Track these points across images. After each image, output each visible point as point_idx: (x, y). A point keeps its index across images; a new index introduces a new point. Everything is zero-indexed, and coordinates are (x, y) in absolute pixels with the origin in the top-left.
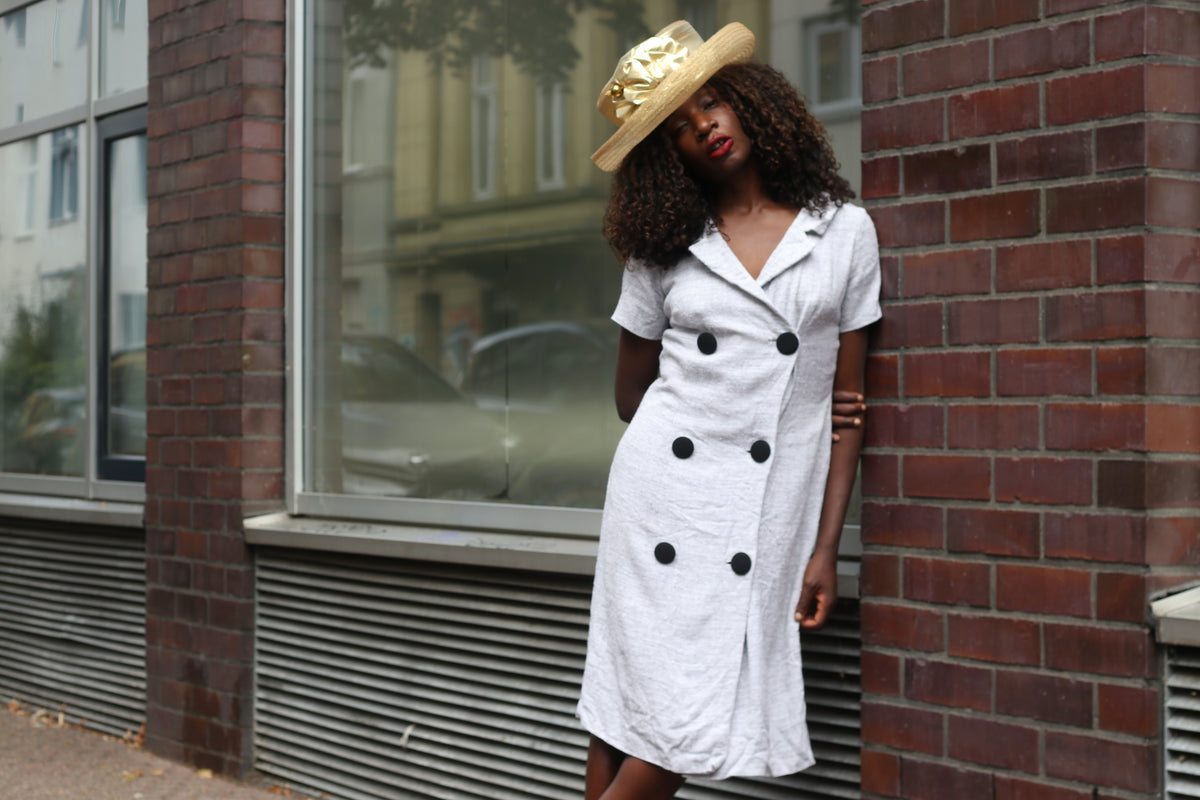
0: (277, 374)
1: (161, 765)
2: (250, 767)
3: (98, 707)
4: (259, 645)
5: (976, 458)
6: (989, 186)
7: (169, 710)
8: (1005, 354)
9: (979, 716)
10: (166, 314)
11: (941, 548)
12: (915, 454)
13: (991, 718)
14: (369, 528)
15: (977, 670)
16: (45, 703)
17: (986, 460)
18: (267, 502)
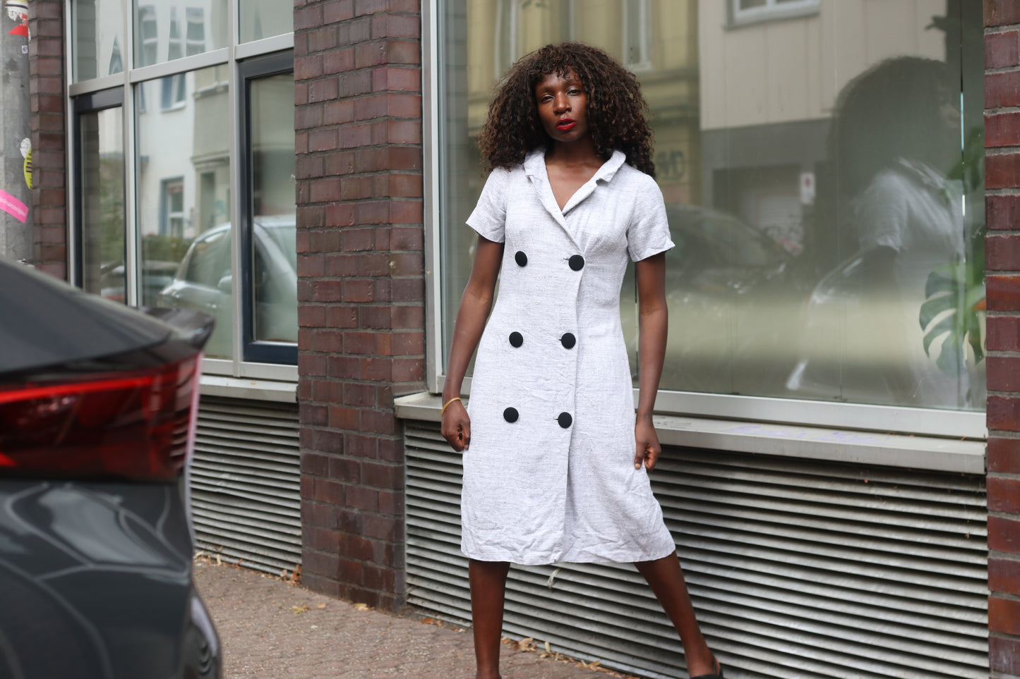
0: (420, 277)
1: (321, 600)
2: (401, 601)
3: (253, 550)
4: (408, 502)
7: (324, 553)
10: (315, 227)
16: (203, 546)
18: (412, 384)
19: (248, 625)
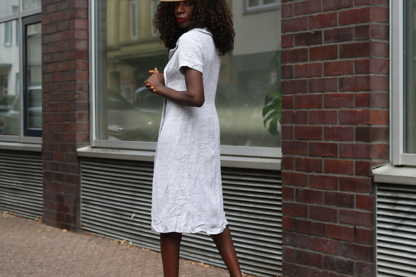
0: (87, 101)
1: (49, 228)
2: (80, 228)
3: (26, 210)
4: (82, 189)
5: (318, 127)
6: (322, 44)
7: (51, 210)
8: (327, 95)
9: (319, 205)
10: (49, 82)
11: (307, 154)
12: (299, 126)
13: (323, 206)
14: (119, 151)
15: (318, 191)
16: (7, 209)
17: (321, 127)
18: (84, 143)
19: (19, 237)
